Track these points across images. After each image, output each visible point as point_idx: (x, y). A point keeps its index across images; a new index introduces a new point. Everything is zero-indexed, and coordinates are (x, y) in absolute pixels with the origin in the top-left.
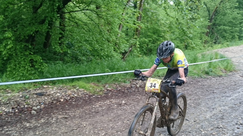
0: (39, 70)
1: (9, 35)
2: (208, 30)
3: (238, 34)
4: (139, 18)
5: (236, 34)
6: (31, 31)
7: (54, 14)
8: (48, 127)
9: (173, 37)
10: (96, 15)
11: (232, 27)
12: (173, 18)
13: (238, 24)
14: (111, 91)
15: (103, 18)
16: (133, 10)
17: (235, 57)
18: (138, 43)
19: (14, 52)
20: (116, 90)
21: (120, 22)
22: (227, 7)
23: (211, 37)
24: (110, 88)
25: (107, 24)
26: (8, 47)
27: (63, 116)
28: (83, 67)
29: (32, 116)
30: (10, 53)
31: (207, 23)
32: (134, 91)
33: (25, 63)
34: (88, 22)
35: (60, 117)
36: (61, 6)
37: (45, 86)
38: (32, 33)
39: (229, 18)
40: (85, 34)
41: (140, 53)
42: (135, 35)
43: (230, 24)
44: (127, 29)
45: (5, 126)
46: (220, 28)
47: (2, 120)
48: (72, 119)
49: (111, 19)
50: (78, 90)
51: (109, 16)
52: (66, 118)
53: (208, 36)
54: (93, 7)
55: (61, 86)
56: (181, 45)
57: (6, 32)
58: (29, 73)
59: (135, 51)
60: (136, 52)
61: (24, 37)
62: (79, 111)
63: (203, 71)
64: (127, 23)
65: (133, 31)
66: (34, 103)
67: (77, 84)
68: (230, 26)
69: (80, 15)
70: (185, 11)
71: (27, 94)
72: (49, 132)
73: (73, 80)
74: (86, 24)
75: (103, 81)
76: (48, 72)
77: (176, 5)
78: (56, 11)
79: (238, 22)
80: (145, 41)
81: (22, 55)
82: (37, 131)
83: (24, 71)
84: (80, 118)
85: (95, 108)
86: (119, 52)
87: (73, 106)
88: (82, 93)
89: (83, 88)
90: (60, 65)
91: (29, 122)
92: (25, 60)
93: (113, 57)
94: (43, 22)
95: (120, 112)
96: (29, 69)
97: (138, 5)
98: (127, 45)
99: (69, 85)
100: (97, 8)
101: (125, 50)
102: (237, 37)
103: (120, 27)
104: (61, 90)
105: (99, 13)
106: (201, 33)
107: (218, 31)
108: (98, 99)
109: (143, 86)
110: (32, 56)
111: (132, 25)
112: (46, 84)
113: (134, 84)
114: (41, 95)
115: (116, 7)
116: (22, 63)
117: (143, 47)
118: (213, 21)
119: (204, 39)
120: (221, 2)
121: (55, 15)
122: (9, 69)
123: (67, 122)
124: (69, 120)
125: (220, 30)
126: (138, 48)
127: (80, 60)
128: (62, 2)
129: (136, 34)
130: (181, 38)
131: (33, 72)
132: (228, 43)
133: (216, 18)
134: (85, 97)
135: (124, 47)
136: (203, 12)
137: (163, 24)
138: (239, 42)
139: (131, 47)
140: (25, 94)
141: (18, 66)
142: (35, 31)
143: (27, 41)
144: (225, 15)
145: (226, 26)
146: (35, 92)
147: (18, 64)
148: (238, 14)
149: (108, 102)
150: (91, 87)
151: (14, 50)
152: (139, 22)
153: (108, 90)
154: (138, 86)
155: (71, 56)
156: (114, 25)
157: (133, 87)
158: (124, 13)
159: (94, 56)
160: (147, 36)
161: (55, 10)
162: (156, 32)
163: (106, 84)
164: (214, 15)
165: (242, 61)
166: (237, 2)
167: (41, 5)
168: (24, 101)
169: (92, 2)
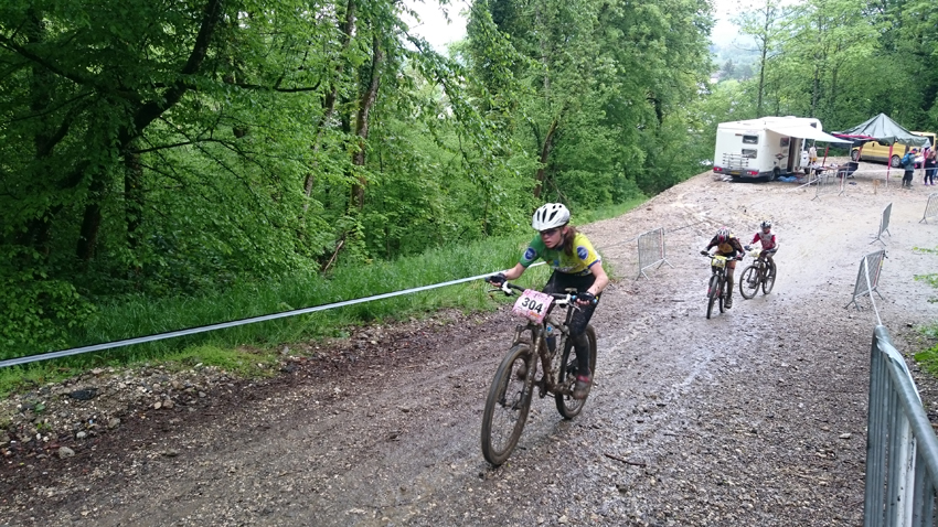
0: (70, 325)
2: (539, 182)
3: (612, 188)
4: (359, 157)
5: (606, 189)
6: (39, 208)
7: (110, 155)
8: (118, 490)
9: (453, 205)
10: (235, 154)
11: (596, 171)
12: (454, 151)
13: (608, 163)
14: (299, 363)
15: (258, 163)
16: (343, 136)
17: (608, 246)
18: (360, 226)
20: (314, 360)
21: (308, 171)
22: (581, 122)
24: (295, 355)
25: (271, 178)
27: (164, 452)
28: (210, 304)
29: (60, 463)
31: (535, 164)
32: (366, 358)
33: (24, 308)
34: (214, 175)
35: (152, 455)
36: (129, 131)
37: (95, 371)
38: (40, 214)
39: (587, 149)
40: (209, 209)
41: (367, 253)
42: (350, 204)
43: (590, 165)
44: (327, 191)
46: (565, 175)
48: (191, 456)
49: (277, 163)
50: (200, 369)
51: (274, 154)
52: (173, 455)
53: (541, 198)
54: (225, 131)
55: (147, 365)
56: (475, 223)
58: (36, 336)
59: (355, 248)
60: (356, 252)
61: (16, 226)
62: (210, 431)
64: (327, 171)
65: (343, 195)
66: (64, 423)
67: (195, 353)
68: (590, 171)
69: (188, 156)
70: (483, 133)
71: (39, 399)
72: (124, 505)
73: (181, 344)
74: (208, 182)
75: (274, 339)
76: (101, 327)
77: (458, 118)
78: (117, 144)
79: (609, 159)
80: (380, 221)
81: (9, 284)
82: (85, 507)
83: (22, 332)
84: (216, 449)
85: (257, 416)
86: (309, 254)
87: (190, 420)
88: (213, 377)
89: (215, 363)
90: (136, 305)
91: (55, 484)
92: (23, 297)
93: (295, 268)
94: (72, 181)
95: (330, 420)
96: (37, 324)
97: (353, 122)
98: (331, 235)
99: (172, 360)
100: (237, 133)
101: (325, 248)
102: (610, 196)
103: (306, 184)
104: (150, 375)
105: (245, 149)
106: (521, 191)
107: (563, 183)
108: (263, 391)
109: (388, 341)
110: (45, 284)
111: (341, 177)
112: (99, 363)
113: (362, 339)
114: (87, 396)
115: (294, 130)
116: (13, 306)
117: (374, 237)
118: (549, 157)
120: (565, 109)
121: (113, 156)
123: (176, 466)
124: (183, 461)
125: (569, 179)
127: (196, 287)
128: (132, 119)
129: (354, 203)
130: (473, 207)
131: (50, 332)
132: (589, 212)
133: (557, 151)
134: (225, 390)
135: (323, 240)
136: (523, 135)
137: (425, 171)
138: (615, 207)
139: (343, 238)
140: (32, 398)
142: (51, 207)
143: (22, 239)
144: (576, 141)
145: (581, 169)
146: (67, 391)
148: (607, 137)
149: (295, 395)
150: (239, 358)
152: (362, 168)
153: (289, 362)
154: (373, 342)
155: (166, 277)
156: (291, 180)
157: (360, 345)
158: (317, 147)
159: (237, 271)
160: (385, 207)
161: (114, 143)
162: (406, 193)
163: (283, 344)
164: (550, 142)
165: (628, 255)
166: (602, 108)
167: (63, 131)
168: (32, 421)
169: (222, 115)
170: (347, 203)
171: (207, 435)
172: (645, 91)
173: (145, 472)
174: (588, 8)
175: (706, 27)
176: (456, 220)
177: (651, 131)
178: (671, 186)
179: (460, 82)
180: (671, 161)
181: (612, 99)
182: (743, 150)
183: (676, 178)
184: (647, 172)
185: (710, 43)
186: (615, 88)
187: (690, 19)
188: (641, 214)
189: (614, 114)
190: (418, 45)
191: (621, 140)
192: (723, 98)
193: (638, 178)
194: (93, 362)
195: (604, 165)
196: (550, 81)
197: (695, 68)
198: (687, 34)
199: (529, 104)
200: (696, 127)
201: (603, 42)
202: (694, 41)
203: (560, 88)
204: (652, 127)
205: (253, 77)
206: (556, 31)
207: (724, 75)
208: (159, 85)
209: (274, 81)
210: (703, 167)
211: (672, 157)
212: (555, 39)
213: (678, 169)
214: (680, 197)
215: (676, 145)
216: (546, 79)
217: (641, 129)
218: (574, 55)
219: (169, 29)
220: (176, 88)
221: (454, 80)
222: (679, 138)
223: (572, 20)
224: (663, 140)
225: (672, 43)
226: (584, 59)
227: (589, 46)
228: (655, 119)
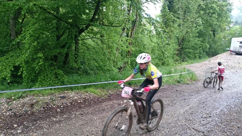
0: (61, 80)
1: (41, 55)
2: (178, 52)
3: (199, 55)
4: (130, 44)
5: (197, 55)
6: (56, 53)
7: (72, 41)
8: (69, 121)
10: (100, 42)
11: (194, 50)
12: (155, 43)
13: (198, 48)
14: (112, 95)
15: (106, 44)
16: (127, 38)
17: (197, 71)
18: (129, 61)
19: (43, 67)
20: (116, 94)
21: (117, 46)
22: (191, 36)
23: (180, 57)
24: (112, 92)
25: (108, 48)
26: (40, 64)
27: (80, 113)
28: (92, 78)
29: (57, 113)
30: (40, 68)
31: (177, 47)
33: (51, 75)
34: (95, 46)
35: (77, 113)
36: (77, 35)
37: (66, 92)
38: (56, 54)
39: (192, 44)
40: (94, 55)
41: (131, 68)
43: (193, 48)
44: (122, 52)
45: (38, 120)
46: (186, 50)
47: (36, 116)
48: (86, 115)
49: (110, 44)
50: (89, 94)
51: (110, 42)
52: (82, 114)
53: (178, 56)
54: (98, 36)
55: (77, 91)
56: (159, 62)
57: (39, 53)
58: (54, 82)
59: (128, 67)
61: (51, 57)
62: (91, 109)
63: (176, 81)
64: (122, 47)
65: (126, 53)
66: (59, 103)
67: (88, 90)
68: (193, 50)
69: (90, 42)
70: (163, 39)
71: (54, 97)
72: (70, 124)
73: (85, 87)
74: (94, 48)
75: (107, 88)
76: (68, 82)
77: (157, 35)
81: (49, 70)
82: (62, 124)
83: (51, 81)
84: (92, 114)
85: (102, 107)
86: (116, 67)
87: (86, 106)
88: (92, 96)
89: (93, 93)
90: (75, 77)
91: (56, 118)
92: (51, 73)
93: (113, 71)
94: (64, 46)
96: (54, 79)
97: (129, 35)
98: (122, 63)
99: (83, 91)
100: (101, 36)
101: (120, 66)
102: (198, 57)
103: (117, 50)
104: (78, 94)
105: (103, 40)
106: (173, 54)
107: (184, 53)
108: (104, 101)
110: (56, 70)
111: (126, 48)
112: (67, 90)
114: (64, 97)
115: (115, 36)
116: (49, 75)
117: (133, 64)
118: (181, 45)
119: (175, 59)
120: (186, 33)
121: (73, 41)
122: (40, 80)
123: (82, 117)
124: (84, 116)
125: (186, 52)
126: (130, 64)
127: (89, 74)
128: (78, 33)
129: (128, 55)
130: (159, 58)
131: (57, 82)
132: (192, 61)
133: (183, 44)
134: (95, 99)
135: (120, 64)
136: (174, 39)
137: (147, 48)
138: (199, 60)
139: (125, 64)
140: (52, 97)
141: (46, 77)
142: (59, 52)
143: (52, 60)
144: (189, 41)
145: (190, 49)
146: (60, 96)
147: (47, 76)
148: (198, 41)
149: (111, 103)
150: (98, 91)
151: (44, 66)
152: (131, 46)
153: (110, 94)
155: (83, 71)
156: (113, 49)
158: (120, 41)
159: (99, 70)
161: (73, 38)
163: (109, 90)
164: (182, 42)
165: (202, 73)
166: (197, 33)
167: (62, 35)
168: (52, 102)
169: (98, 32)
170: (126, 55)
171: (90, 110)
172: (210, 28)
173: (75, 117)
174: (195, 5)
175: (230, 11)
176: (154, 61)
177: (211, 39)
178: (216, 55)
179: (158, 25)
180: (217, 48)
181: (200, 30)
182: (240, 46)
183: (218, 53)
184: (209, 51)
185: (231, 15)
186: (201, 27)
187: (225, 8)
188: (207, 62)
189: (201, 34)
190: (147, 15)
191: (202, 42)
192: (234, 31)
193: (207, 52)
194: (65, 90)
195: (197, 48)
196: (183, 25)
197: (226, 22)
198: (224, 12)
199: (176, 31)
200: (225, 39)
201: (198, 15)
202: (226, 14)
203: (185, 27)
204: (212, 38)
205: (106, 23)
206: (185, 12)
207: (235, 24)
208: (84, 25)
209: (111, 24)
210: (227, 50)
211: (217, 47)
212: (185, 14)
213: (219, 50)
214: (219, 58)
215: (219, 44)
216: (182, 25)
217: (208, 39)
218: (190, 18)
219: (87, 11)
220: (88, 25)
221: (156, 25)
222: (220, 42)
223: (190, 9)
224: (215, 42)
225: (219, 15)
226: (193, 19)
227: (194, 16)
228: (213, 36)
